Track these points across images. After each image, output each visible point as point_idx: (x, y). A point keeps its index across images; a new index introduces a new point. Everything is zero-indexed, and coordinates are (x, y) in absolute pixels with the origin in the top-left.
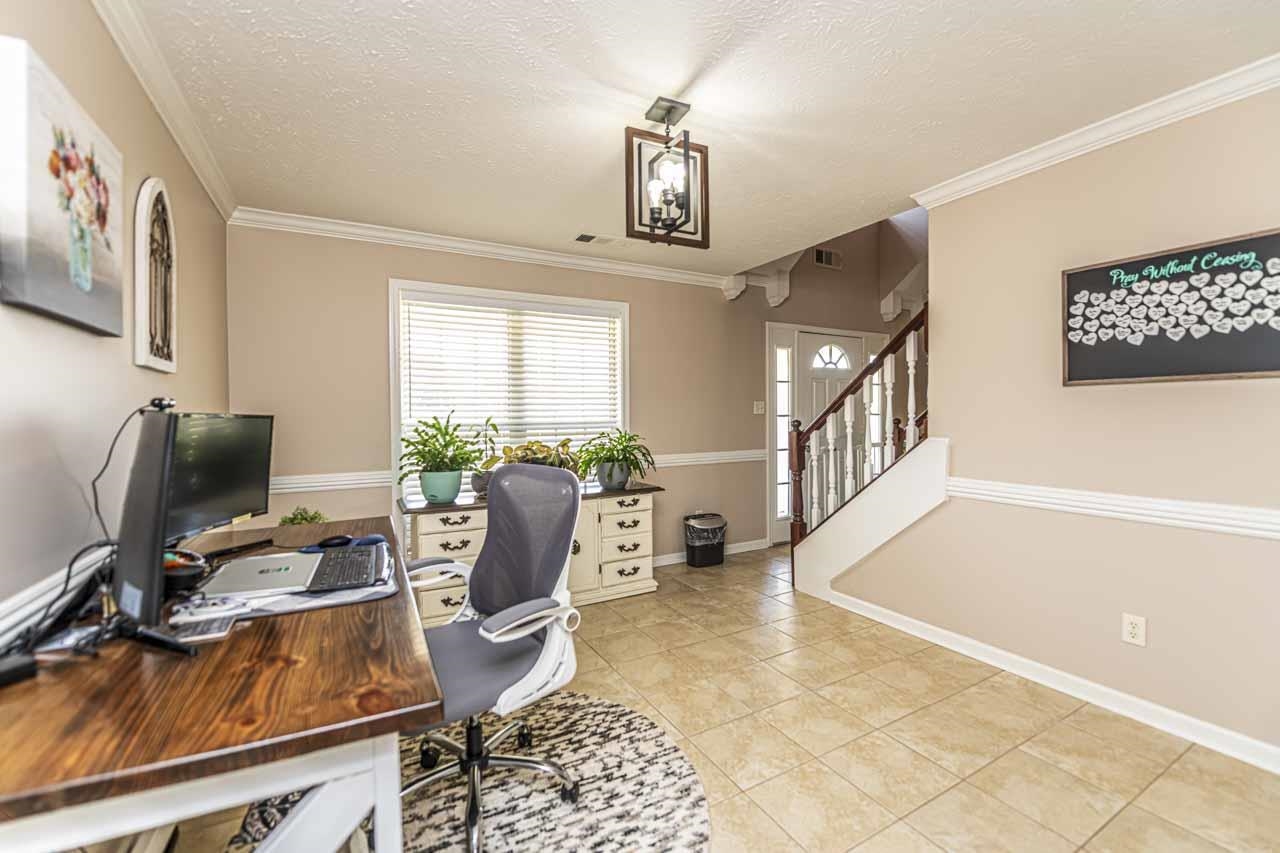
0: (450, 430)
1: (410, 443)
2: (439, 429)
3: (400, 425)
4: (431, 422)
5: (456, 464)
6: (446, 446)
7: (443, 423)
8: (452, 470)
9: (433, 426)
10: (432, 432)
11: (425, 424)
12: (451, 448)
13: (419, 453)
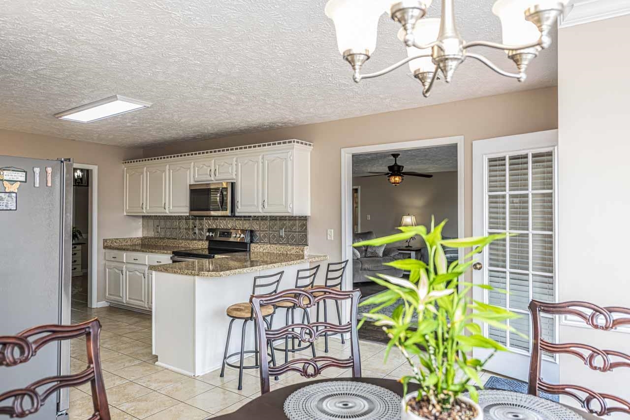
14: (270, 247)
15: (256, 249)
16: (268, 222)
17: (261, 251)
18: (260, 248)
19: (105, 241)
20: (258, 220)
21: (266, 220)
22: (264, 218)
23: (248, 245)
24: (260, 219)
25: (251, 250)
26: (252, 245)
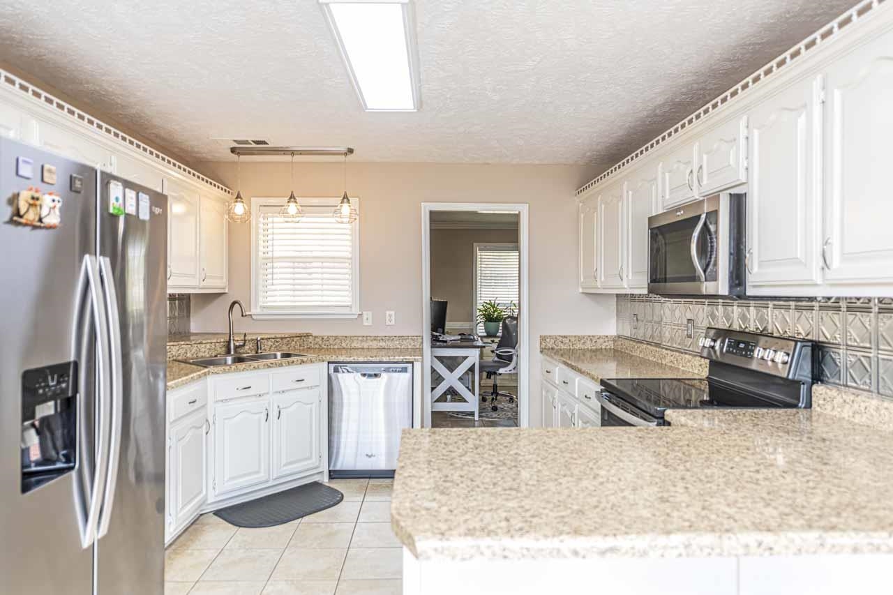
0: (496, 306)
1: (480, 311)
2: (491, 305)
3: (476, 303)
4: (488, 302)
5: (497, 320)
6: (494, 312)
7: (493, 302)
8: (496, 322)
9: (489, 304)
10: (489, 306)
11: (486, 303)
12: (496, 313)
13: (484, 315)
14: (877, 409)
15: (829, 407)
16: (869, 320)
17: (845, 415)
18: (842, 407)
19: (543, 339)
20: (838, 309)
21: (867, 310)
22: (859, 304)
23: (803, 389)
24: (843, 304)
25: (814, 405)
26: (818, 389)
